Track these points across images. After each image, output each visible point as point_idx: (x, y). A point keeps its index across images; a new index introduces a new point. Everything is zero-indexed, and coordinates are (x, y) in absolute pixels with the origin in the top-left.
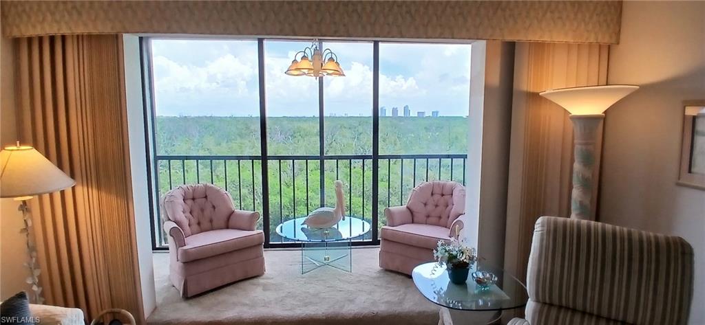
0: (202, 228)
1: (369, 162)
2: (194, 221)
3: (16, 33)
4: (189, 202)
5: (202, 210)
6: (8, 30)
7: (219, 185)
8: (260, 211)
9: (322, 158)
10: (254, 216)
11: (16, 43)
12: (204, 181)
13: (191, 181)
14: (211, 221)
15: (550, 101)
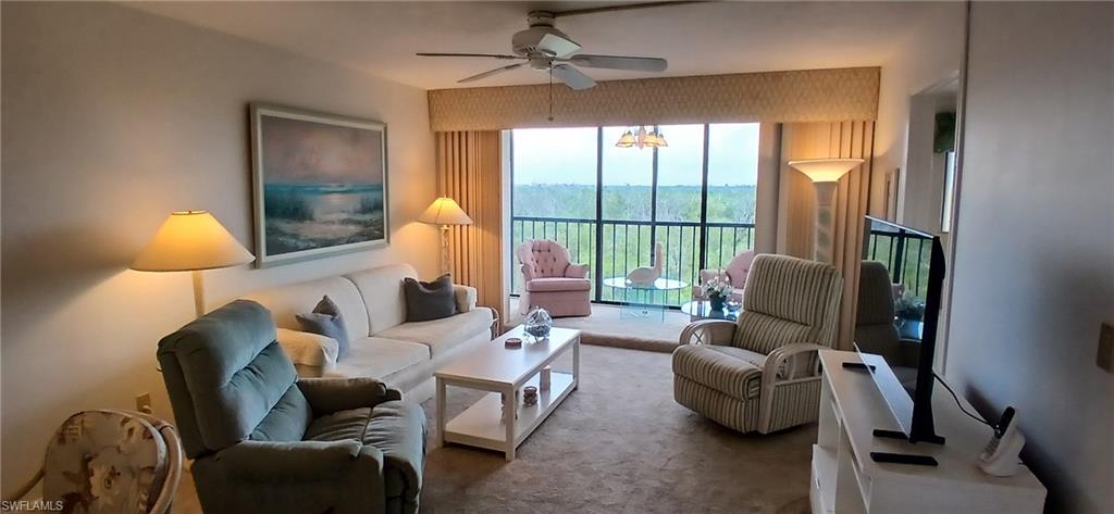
0: (543, 274)
1: (698, 229)
2: (539, 270)
3: (439, 129)
4: (536, 253)
5: (546, 261)
6: (434, 127)
7: (561, 242)
8: (594, 262)
9: (654, 224)
10: (586, 268)
11: (437, 135)
12: (550, 237)
13: (539, 237)
14: (552, 270)
15: (797, 171)
